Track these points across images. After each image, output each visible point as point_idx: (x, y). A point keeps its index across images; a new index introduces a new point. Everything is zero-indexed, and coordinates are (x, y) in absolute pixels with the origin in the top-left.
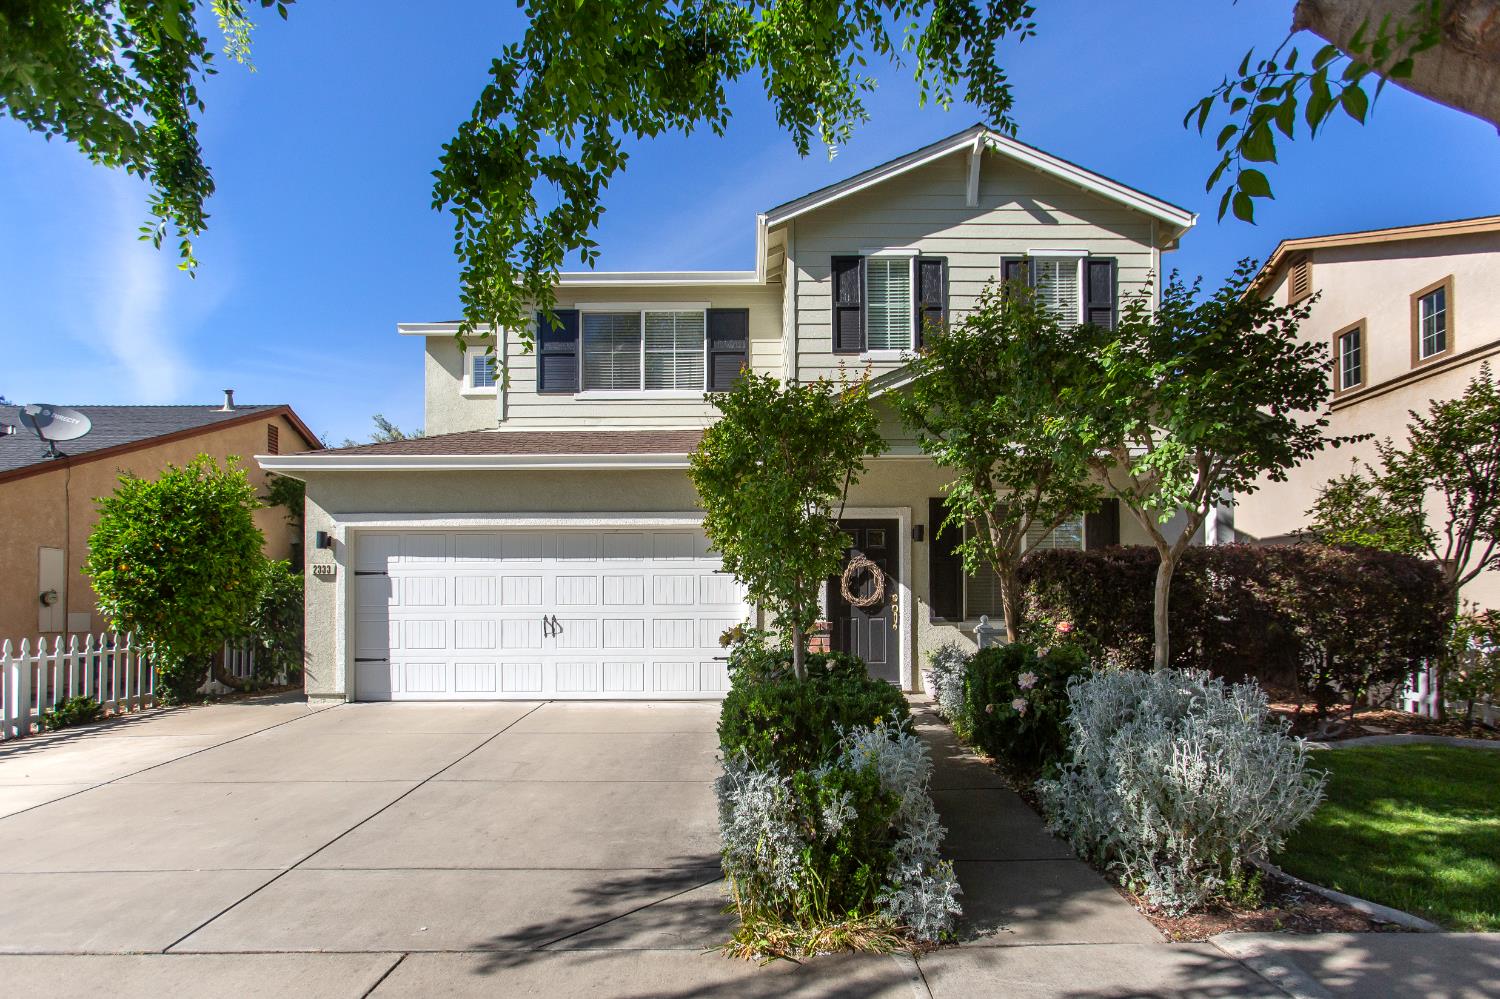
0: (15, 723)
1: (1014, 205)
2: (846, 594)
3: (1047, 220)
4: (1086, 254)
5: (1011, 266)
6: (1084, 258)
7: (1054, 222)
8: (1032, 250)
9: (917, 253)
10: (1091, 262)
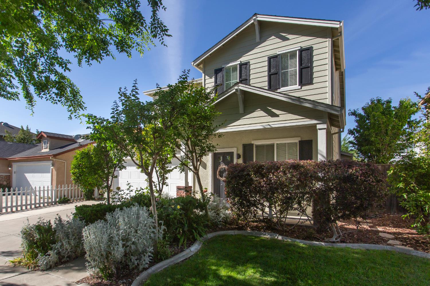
0: (54, 202)
1: (273, 37)
2: (218, 177)
3: (285, 39)
4: (300, 48)
5: (272, 60)
6: (299, 50)
7: (288, 39)
8: (278, 52)
9: (239, 62)
10: (301, 51)
